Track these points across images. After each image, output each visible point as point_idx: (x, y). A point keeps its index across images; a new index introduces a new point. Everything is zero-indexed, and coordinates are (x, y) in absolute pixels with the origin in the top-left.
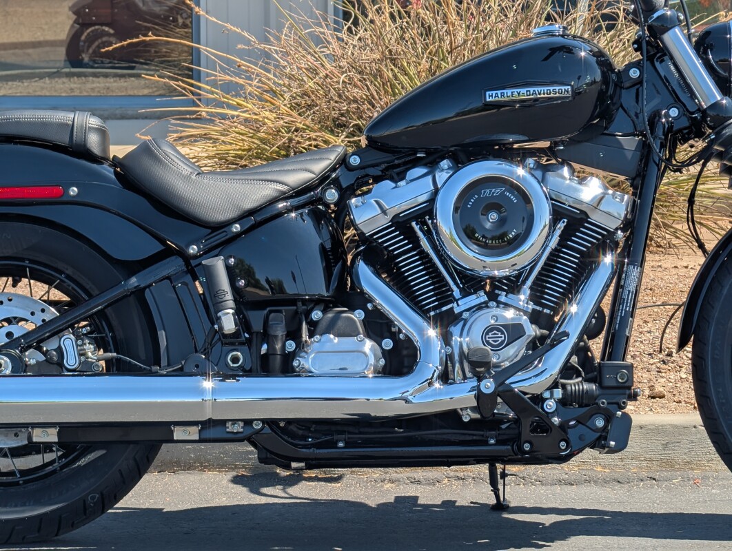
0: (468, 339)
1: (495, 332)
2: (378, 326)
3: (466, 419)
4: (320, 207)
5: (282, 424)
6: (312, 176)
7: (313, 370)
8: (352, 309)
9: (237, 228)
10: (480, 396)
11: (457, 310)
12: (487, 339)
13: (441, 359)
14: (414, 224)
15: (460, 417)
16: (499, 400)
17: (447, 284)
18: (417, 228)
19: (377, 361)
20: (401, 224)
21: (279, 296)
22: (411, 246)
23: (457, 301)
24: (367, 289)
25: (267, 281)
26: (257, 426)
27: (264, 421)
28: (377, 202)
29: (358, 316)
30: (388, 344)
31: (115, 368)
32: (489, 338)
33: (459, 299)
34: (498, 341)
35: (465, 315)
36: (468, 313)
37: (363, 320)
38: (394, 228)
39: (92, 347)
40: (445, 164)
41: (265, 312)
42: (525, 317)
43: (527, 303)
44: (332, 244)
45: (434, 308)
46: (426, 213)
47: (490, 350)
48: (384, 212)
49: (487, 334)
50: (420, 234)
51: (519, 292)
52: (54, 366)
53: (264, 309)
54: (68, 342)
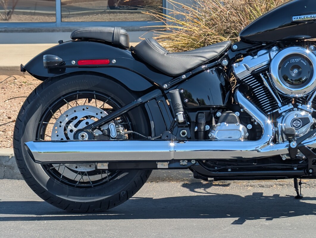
0: (285, 124)
1: (297, 121)
2: (245, 119)
3: (284, 159)
4: (220, 67)
5: (204, 161)
6: (217, 54)
7: (217, 138)
8: (234, 111)
9: (184, 77)
10: (290, 149)
11: (280, 112)
12: (293, 124)
13: (273, 133)
14: (261, 74)
15: (281, 158)
16: (299, 151)
17: (275, 100)
18: (262, 76)
19: (245, 134)
20: (255, 75)
21: (202, 106)
22: (260, 84)
23: (280, 108)
24: (240, 103)
25: (197, 100)
26: (193, 162)
27: (196, 160)
28: (245, 65)
29: (237, 114)
30: (250, 127)
31: (132, 137)
32: (294, 124)
33: (281, 107)
34: (298, 125)
35: (283, 114)
36: (285, 113)
37: (239, 116)
38: (252, 76)
39: (122, 128)
40: (274, 48)
41: (197, 113)
42: (310, 115)
43: (311, 109)
44: (225, 83)
45: (270, 111)
46: (266, 70)
47: (294, 129)
48: (248, 69)
49: (293, 122)
50: (264, 79)
51: (307, 104)
52: (106, 137)
53: (196, 112)
54: (112, 126)
